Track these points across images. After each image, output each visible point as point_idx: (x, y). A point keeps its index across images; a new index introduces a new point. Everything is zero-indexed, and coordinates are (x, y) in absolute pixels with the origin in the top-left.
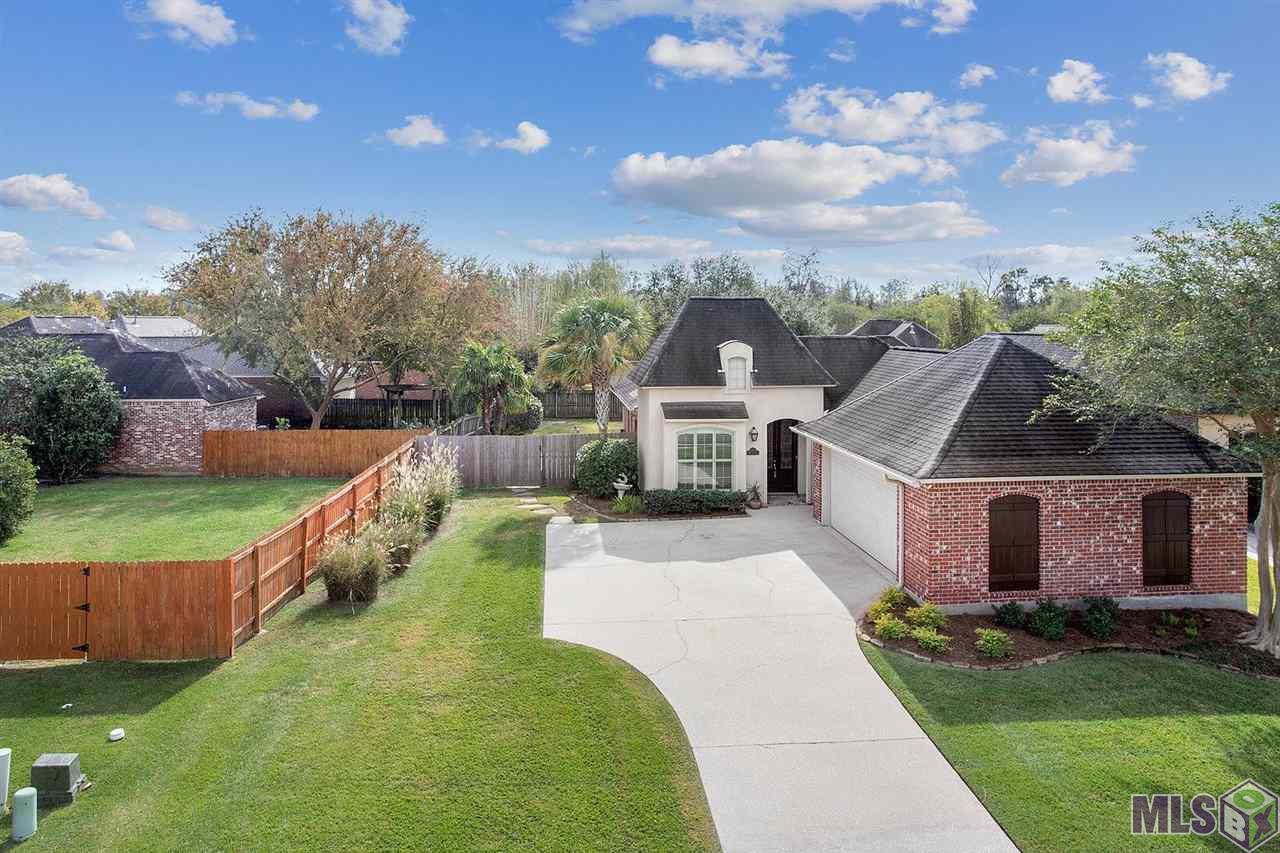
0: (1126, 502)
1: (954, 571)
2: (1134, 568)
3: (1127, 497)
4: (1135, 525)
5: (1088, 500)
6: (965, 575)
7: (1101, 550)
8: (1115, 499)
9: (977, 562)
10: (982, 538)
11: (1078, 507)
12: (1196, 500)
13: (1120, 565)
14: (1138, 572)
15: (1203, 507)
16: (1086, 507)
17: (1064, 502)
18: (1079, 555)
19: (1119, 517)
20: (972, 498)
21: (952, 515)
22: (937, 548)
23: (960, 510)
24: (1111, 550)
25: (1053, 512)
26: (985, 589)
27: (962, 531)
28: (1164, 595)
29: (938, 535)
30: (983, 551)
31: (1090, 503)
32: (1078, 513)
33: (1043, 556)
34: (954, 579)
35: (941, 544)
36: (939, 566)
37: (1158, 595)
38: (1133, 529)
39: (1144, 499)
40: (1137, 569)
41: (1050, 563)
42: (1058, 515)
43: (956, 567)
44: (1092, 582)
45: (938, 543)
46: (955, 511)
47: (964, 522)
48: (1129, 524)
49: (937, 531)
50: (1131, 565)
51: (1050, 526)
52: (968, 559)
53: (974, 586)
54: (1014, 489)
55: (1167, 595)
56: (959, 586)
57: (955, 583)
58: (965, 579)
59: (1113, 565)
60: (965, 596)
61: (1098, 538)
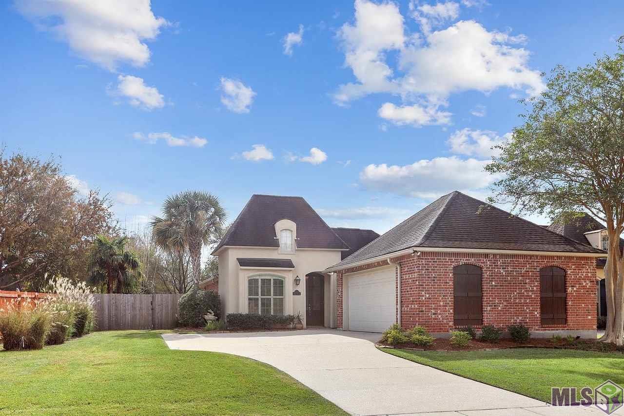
0: (531, 271)
1: (433, 311)
2: (536, 313)
3: (531, 269)
4: (536, 286)
5: (510, 269)
6: (440, 314)
7: (517, 301)
8: (525, 270)
9: (447, 306)
10: (449, 291)
11: (504, 273)
12: (569, 272)
13: (528, 311)
14: (538, 315)
15: (573, 277)
16: (509, 274)
17: (496, 270)
18: (505, 304)
19: (527, 281)
20: (443, 265)
21: (432, 275)
22: (423, 296)
23: (436, 272)
24: (523, 301)
25: (489, 276)
26: (451, 324)
27: (438, 285)
28: (552, 330)
29: (423, 288)
30: (450, 299)
31: (511, 271)
32: (504, 277)
33: (484, 304)
34: (433, 316)
35: (425, 293)
36: (424, 308)
37: (549, 330)
38: (535, 288)
39: (541, 270)
40: (537, 314)
41: (489, 308)
42: (493, 278)
43: (434, 309)
44: (512, 321)
45: (423, 293)
46: (433, 272)
47: (439, 280)
48: (533, 285)
49: (423, 285)
50: (534, 311)
51: (489, 285)
52: (442, 303)
53: (445, 321)
54: (468, 260)
55: (554, 330)
56: (436, 321)
57: (434, 319)
58: (440, 316)
59: (524, 310)
60: (440, 327)
61: (515, 293)
